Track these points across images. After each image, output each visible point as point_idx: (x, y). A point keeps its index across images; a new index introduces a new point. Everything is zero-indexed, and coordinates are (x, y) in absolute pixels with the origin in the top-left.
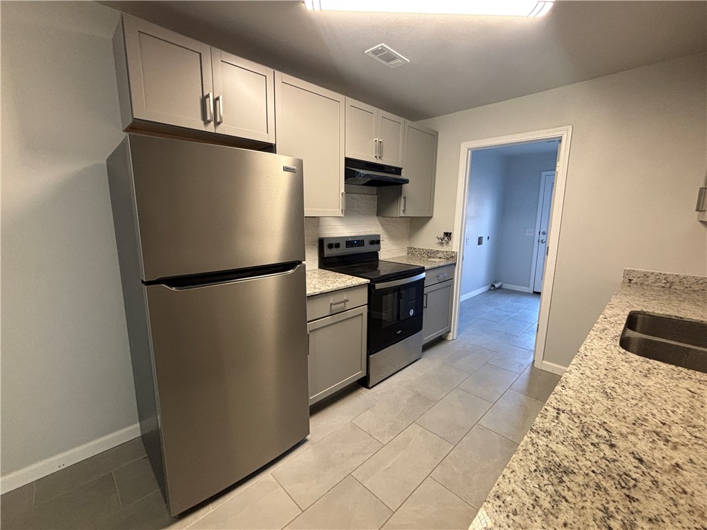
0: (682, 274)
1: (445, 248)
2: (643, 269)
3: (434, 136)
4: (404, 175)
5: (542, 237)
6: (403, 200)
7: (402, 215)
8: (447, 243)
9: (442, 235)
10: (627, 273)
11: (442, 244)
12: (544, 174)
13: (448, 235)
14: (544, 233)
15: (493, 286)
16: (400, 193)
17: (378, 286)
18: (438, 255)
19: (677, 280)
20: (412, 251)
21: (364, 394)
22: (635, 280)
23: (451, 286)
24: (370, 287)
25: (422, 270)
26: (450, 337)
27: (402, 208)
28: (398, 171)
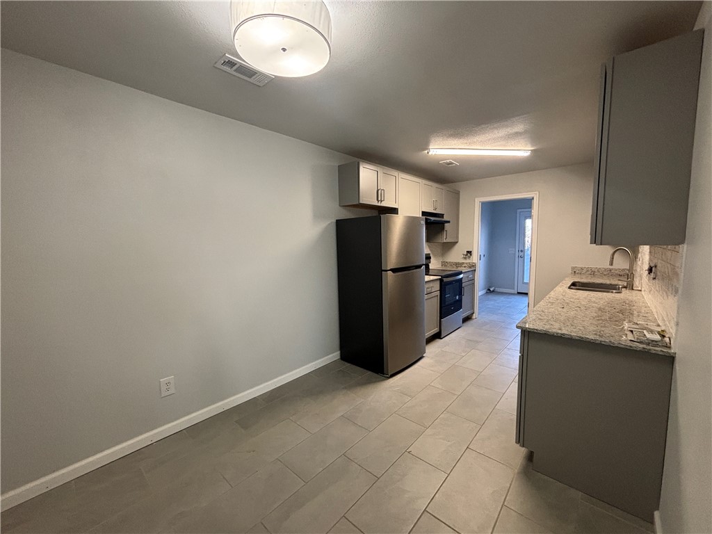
0: (598, 267)
1: (468, 261)
2: (580, 265)
3: (457, 194)
4: (445, 218)
5: (521, 254)
6: (445, 232)
7: (445, 241)
8: (469, 257)
9: (466, 253)
10: (573, 268)
11: (465, 258)
12: (519, 211)
13: (470, 253)
14: (522, 251)
15: (489, 290)
16: (443, 229)
17: (445, 280)
18: (464, 265)
19: (596, 270)
20: (444, 264)
21: (438, 343)
22: (577, 272)
23: (473, 284)
24: (441, 280)
25: (461, 273)
26: (474, 316)
27: (445, 237)
28: (442, 216)
